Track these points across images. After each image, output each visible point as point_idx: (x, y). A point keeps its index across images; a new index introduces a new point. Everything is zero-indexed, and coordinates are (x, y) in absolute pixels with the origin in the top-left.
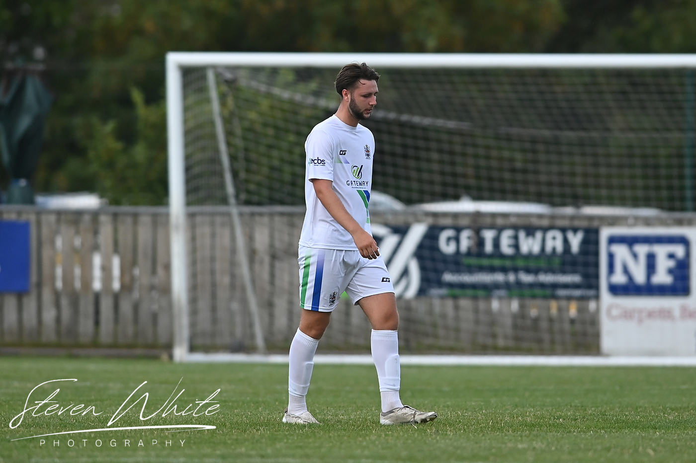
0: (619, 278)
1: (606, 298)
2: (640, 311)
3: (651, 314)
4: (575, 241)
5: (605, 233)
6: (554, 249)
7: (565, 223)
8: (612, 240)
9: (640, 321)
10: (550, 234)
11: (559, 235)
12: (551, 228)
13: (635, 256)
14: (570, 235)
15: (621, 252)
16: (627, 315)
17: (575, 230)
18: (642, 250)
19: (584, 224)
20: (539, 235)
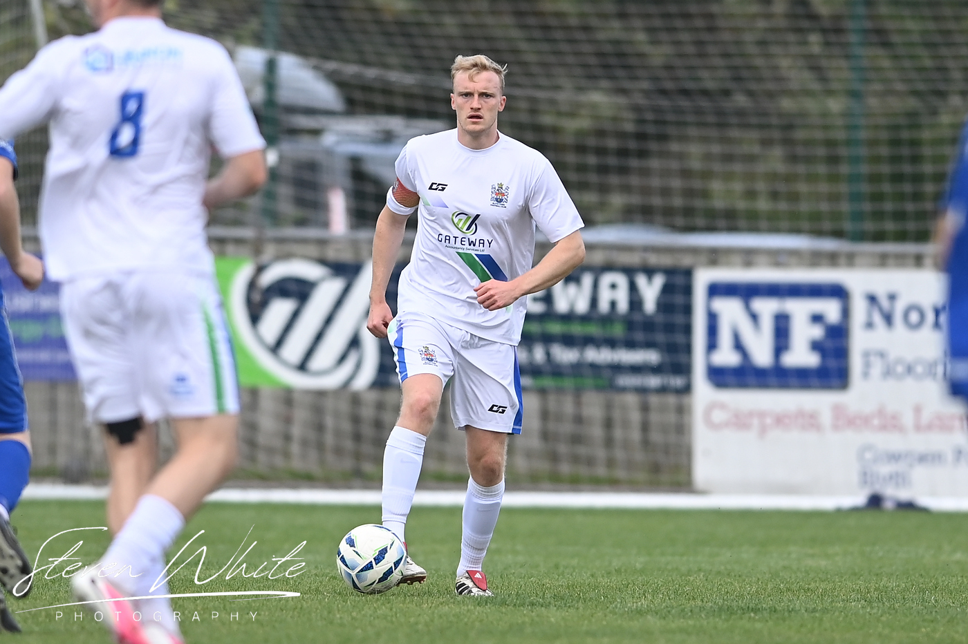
0: (726, 356)
1: (703, 390)
2: (762, 415)
3: (781, 420)
4: (650, 291)
5: (703, 278)
6: (613, 304)
7: (633, 259)
8: (715, 290)
9: (763, 430)
10: (607, 279)
11: (621, 280)
12: (609, 267)
13: (754, 317)
14: (641, 280)
15: (730, 310)
16: (740, 421)
17: (650, 272)
18: (766, 307)
19: (666, 261)
20: (587, 280)
